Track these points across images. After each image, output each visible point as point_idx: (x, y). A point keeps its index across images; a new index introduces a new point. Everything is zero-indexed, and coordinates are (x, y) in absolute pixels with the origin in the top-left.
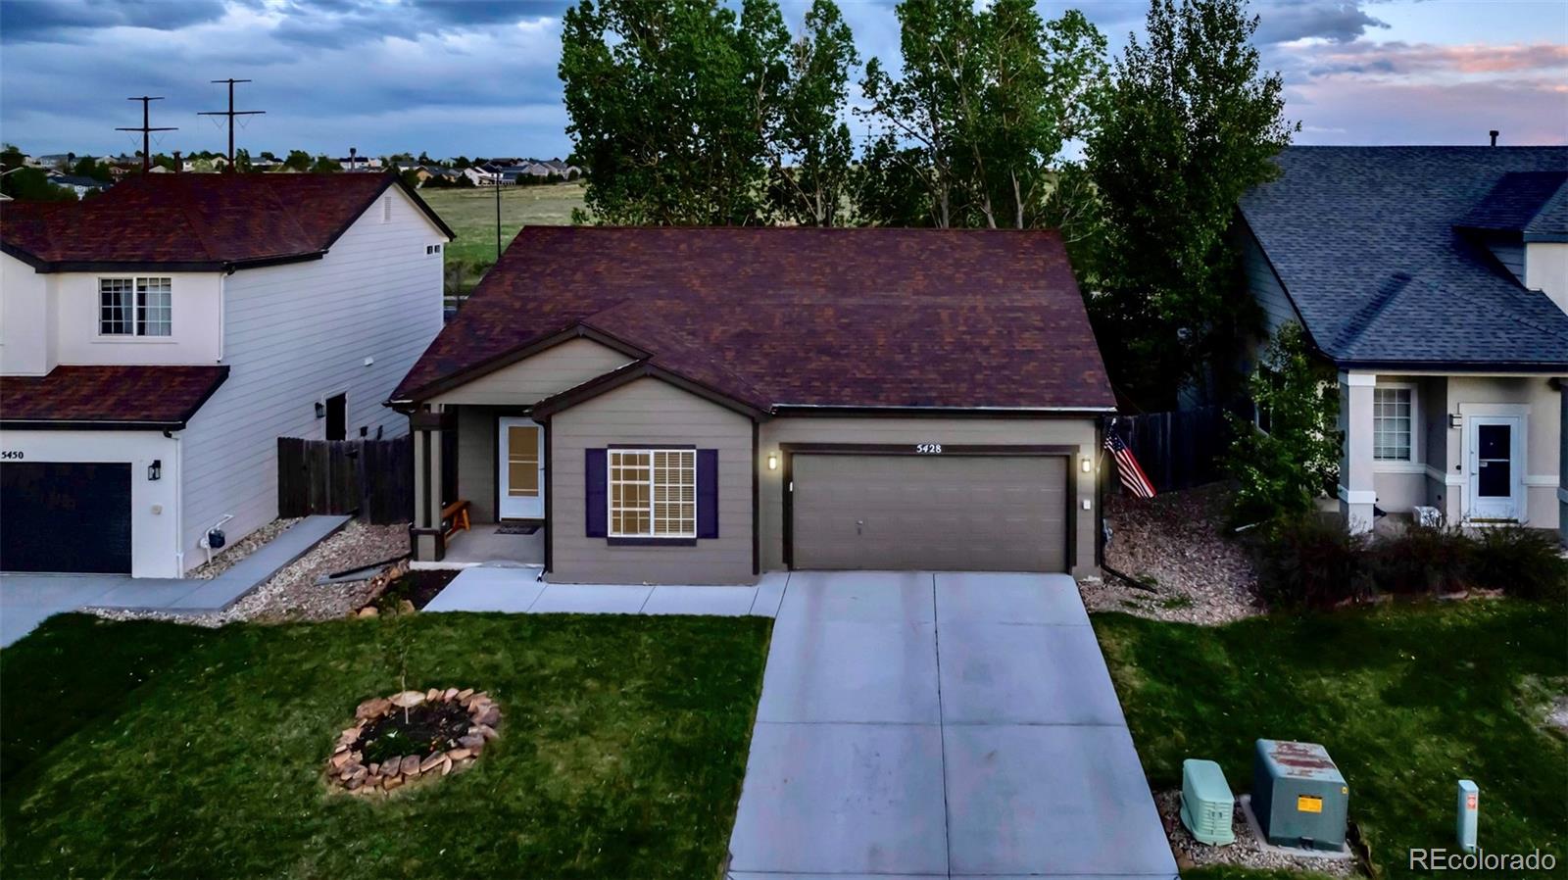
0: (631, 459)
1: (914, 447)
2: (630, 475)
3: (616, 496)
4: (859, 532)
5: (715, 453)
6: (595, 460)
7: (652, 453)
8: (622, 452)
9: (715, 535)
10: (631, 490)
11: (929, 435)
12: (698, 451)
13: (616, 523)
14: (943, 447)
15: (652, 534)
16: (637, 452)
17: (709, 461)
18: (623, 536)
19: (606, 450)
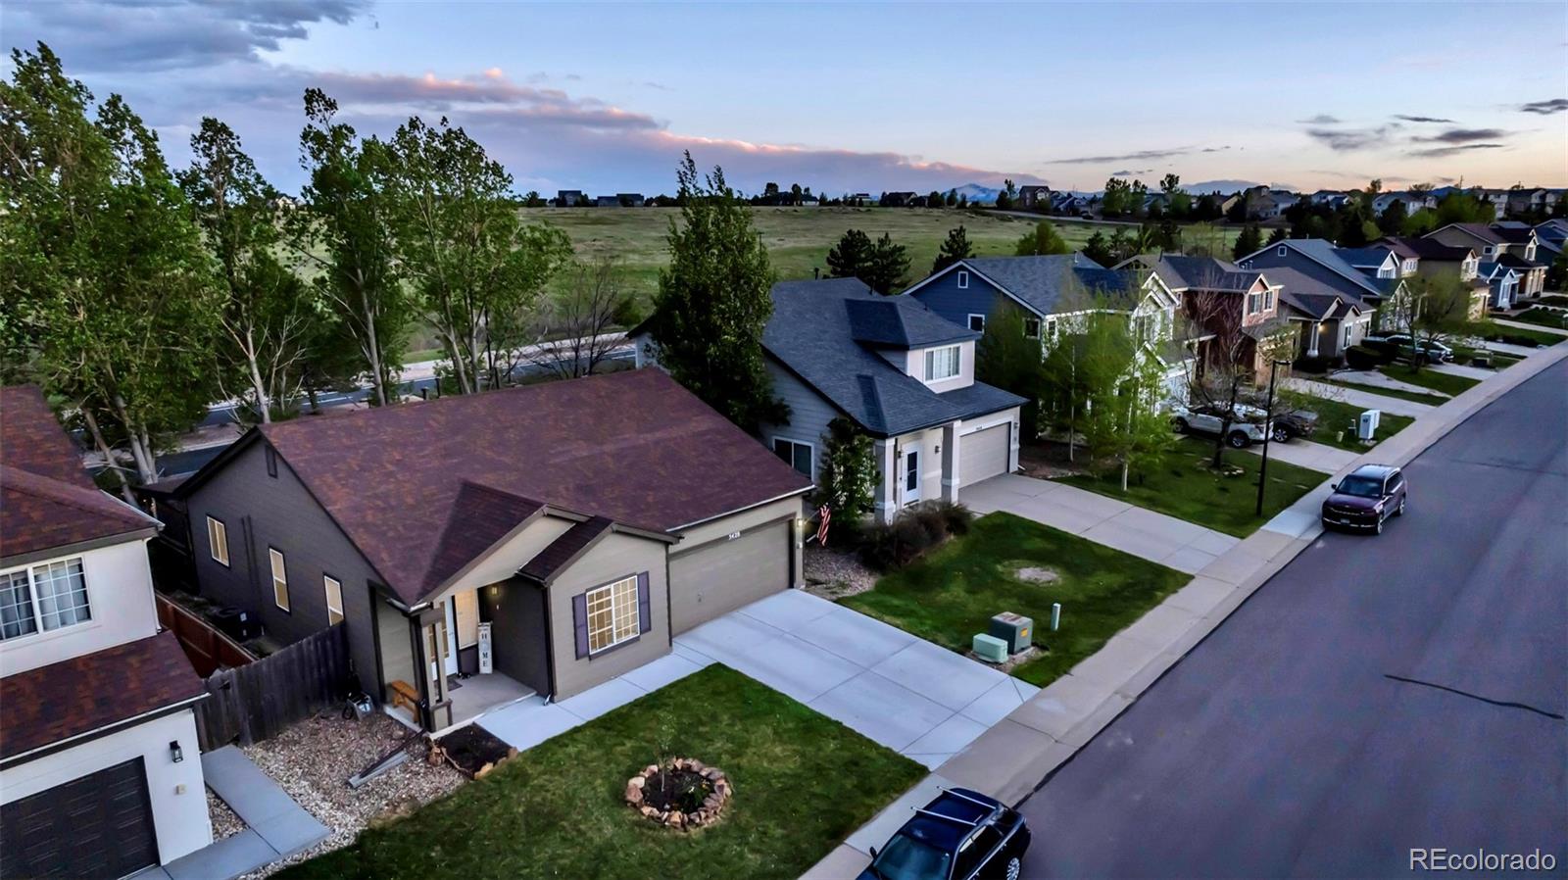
0: (600, 596)
1: (727, 537)
2: (600, 606)
3: (593, 624)
4: (700, 600)
5: (647, 574)
6: (578, 603)
7: (612, 586)
8: (595, 592)
9: (649, 629)
10: (600, 616)
11: (732, 527)
12: (638, 576)
13: (594, 643)
14: (741, 532)
15: (615, 643)
16: (604, 588)
17: (644, 577)
18: (599, 650)
19: (585, 594)
